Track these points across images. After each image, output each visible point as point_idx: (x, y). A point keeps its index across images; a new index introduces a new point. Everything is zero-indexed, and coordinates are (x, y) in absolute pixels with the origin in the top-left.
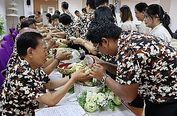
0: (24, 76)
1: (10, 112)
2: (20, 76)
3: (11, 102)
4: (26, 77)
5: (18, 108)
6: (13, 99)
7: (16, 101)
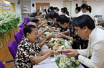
0: (25, 46)
1: (20, 64)
2: (23, 46)
3: (20, 59)
4: (26, 46)
5: (23, 62)
6: (21, 58)
7: (23, 59)
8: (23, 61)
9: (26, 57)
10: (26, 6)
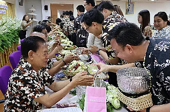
0: (25, 77)
1: (13, 111)
7: (18, 101)
8: (19, 105)
9: (30, 97)
10: (34, 10)
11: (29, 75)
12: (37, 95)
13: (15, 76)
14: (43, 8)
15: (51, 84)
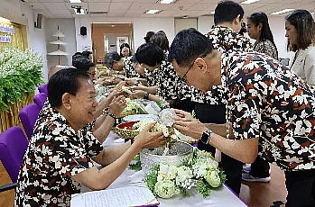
9: (62, 174)
11: (61, 133)
12: (75, 169)
13: (39, 136)
14: (78, 31)
15: (98, 153)
